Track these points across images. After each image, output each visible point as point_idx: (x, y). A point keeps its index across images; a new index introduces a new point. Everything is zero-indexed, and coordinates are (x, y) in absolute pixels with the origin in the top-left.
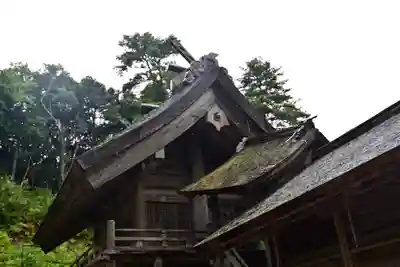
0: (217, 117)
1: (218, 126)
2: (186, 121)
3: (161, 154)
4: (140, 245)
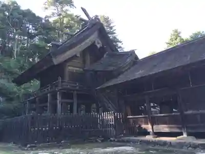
0: (98, 43)
1: (99, 46)
3: (78, 55)
4: (69, 86)
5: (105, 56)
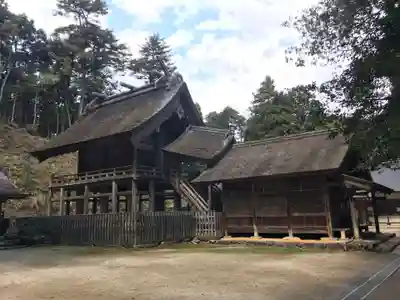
1: (180, 116)
3: (158, 130)
5: (187, 130)
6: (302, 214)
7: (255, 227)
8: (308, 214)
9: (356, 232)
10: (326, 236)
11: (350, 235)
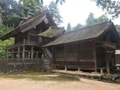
0: (46, 21)
1: (46, 23)
2: (40, 21)
3: (35, 27)
4: (29, 44)
5: (50, 28)
6: (84, 61)
7: (65, 66)
8: (86, 61)
9: (108, 70)
10: (94, 71)
11: (105, 71)
